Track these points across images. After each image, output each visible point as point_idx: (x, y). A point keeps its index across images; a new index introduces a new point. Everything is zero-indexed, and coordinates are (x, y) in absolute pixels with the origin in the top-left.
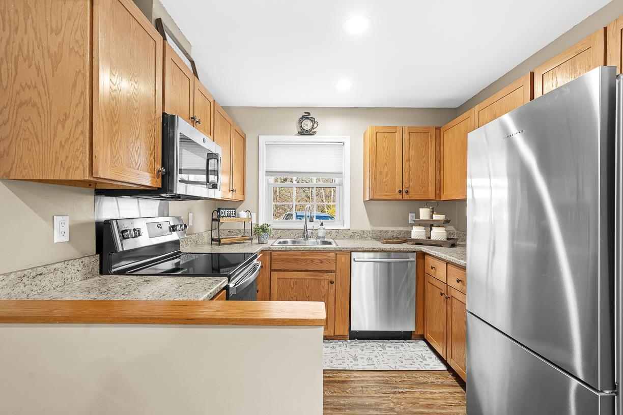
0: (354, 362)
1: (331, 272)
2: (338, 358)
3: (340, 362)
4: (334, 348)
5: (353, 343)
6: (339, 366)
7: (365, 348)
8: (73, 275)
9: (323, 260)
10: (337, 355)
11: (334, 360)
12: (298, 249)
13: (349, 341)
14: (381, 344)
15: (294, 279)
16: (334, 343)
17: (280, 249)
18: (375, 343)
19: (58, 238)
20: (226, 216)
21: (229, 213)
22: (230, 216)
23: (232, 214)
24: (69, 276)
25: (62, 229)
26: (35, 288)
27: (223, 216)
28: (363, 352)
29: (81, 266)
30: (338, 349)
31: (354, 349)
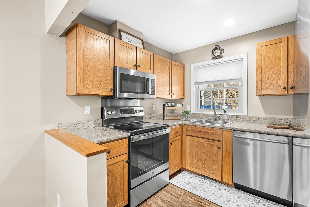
0: (226, 202)
1: (220, 141)
2: (217, 195)
3: (216, 198)
4: (220, 189)
5: (235, 191)
6: (213, 200)
7: (242, 198)
8: (91, 125)
9: (214, 133)
10: (218, 194)
11: (213, 195)
12: (199, 125)
13: (234, 189)
14: (258, 200)
15: (198, 142)
16: (222, 186)
17: (190, 124)
18: (253, 197)
19: (86, 113)
20: (169, 106)
21: (171, 105)
22: (171, 106)
23: (173, 105)
24: (89, 126)
25: (87, 110)
26: (77, 128)
27: (168, 107)
28: (238, 200)
29: (94, 122)
30: (222, 190)
31: (233, 195)
